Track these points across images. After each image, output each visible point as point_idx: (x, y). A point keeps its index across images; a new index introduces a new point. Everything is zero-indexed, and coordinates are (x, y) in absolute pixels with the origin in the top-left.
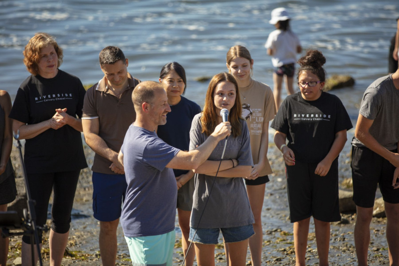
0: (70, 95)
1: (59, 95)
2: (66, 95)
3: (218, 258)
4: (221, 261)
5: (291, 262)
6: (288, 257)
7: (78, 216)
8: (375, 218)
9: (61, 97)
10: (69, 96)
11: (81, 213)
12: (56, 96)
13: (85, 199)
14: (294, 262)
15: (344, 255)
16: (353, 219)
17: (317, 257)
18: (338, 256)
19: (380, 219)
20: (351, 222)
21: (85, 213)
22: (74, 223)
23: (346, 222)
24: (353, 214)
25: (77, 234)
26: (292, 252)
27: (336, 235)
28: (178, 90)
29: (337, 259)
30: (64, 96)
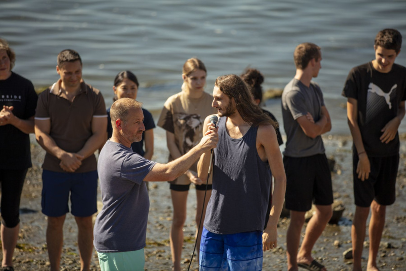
0: (20, 97)
1: (7, 97)
2: (15, 97)
3: (158, 255)
4: (161, 258)
7: (26, 211)
9: (10, 98)
10: (18, 98)
11: (28, 207)
12: (5, 98)
13: (33, 195)
15: (274, 256)
16: (283, 223)
18: (268, 257)
20: (281, 226)
21: (34, 208)
22: (23, 217)
25: (26, 227)
30: (13, 98)
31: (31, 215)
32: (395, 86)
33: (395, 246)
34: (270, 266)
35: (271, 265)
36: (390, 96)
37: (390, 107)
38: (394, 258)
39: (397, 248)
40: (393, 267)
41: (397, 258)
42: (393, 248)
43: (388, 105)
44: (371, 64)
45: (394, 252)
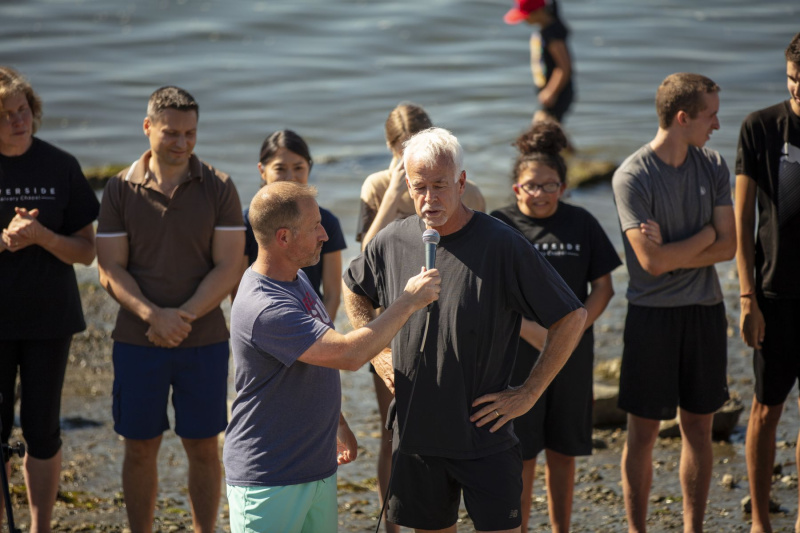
0: (52, 191)
1: (27, 191)
2: (43, 191)
7: (78, 423)
9: (32, 194)
10: (48, 194)
12: (23, 192)
13: (94, 389)
21: (95, 417)
25: (79, 457)
30: (39, 193)
31: (90, 431)
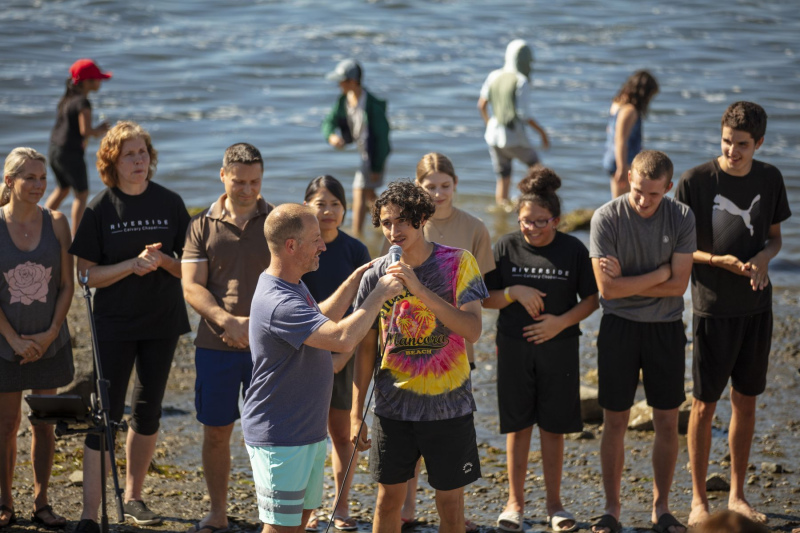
0: (166, 222)
1: (147, 222)
2: (159, 222)
5: (503, 494)
6: (498, 487)
7: (171, 411)
8: (635, 432)
9: (151, 225)
10: (163, 224)
11: (176, 407)
12: (144, 224)
13: (182, 385)
14: (507, 495)
15: (584, 486)
16: (600, 432)
17: (544, 488)
18: (576, 487)
19: (642, 434)
20: (597, 437)
21: (183, 407)
22: (164, 421)
23: (589, 436)
24: (600, 424)
25: (169, 439)
26: (504, 480)
27: (574, 456)
28: (333, 217)
29: (574, 492)
30: (156, 224)
31: (178, 418)
32: (758, 198)
33: (789, 470)
34: (577, 503)
35: (581, 501)
36: (751, 214)
37: (752, 232)
38: (786, 489)
39: (792, 473)
40: (784, 504)
41: (792, 489)
42: (785, 472)
43: (749, 230)
44: (716, 164)
45: (786, 480)
